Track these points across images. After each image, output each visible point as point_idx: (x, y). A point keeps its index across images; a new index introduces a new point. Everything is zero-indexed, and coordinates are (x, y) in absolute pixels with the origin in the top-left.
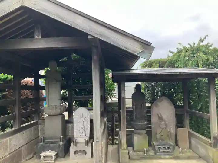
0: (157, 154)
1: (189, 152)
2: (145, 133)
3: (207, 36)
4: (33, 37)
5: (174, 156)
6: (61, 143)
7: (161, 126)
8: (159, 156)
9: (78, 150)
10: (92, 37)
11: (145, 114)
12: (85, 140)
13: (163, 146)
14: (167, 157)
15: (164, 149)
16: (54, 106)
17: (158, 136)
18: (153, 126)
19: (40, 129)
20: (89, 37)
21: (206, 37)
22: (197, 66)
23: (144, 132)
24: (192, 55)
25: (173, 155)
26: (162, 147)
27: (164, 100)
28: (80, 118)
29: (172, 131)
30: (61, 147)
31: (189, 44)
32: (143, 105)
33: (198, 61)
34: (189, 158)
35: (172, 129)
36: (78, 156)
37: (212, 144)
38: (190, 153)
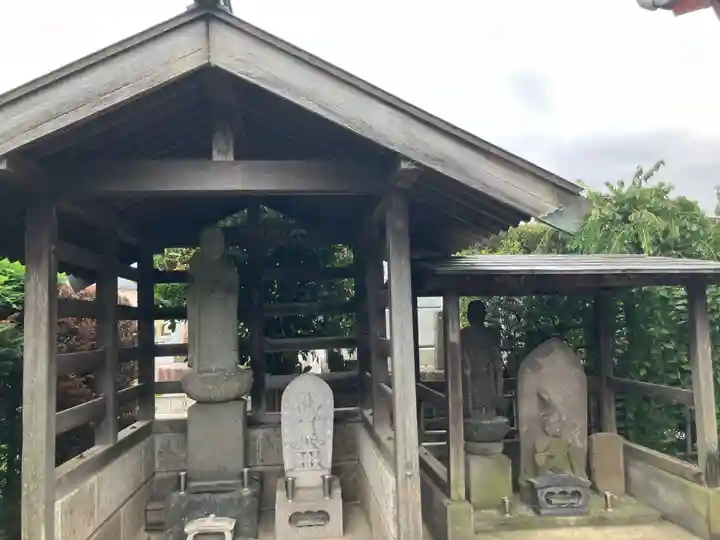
0: (543, 512)
1: (628, 503)
2: (501, 449)
3: (662, 162)
4: (210, 156)
5: (590, 517)
6: (246, 491)
7: (547, 429)
8: (550, 519)
9: (303, 511)
10: (414, 167)
11: (500, 394)
12: (323, 477)
13: (561, 489)
14: (572, 519)
15: (563, 496)
16: (216, 371)
17: (541, 459)
18: (523, 429)
19: (158, 448)
20: (404, 165)
21: (657, 167)
22: (638, 249)
23: (499, 447)
24: (619, 217)
25: (588, 513)
26: (557, 490)
27: (556, 350)
28: (302, 407)
29: (579, 444)
30: (247, 502)
31: (607, 184)
32: (491, 365)
33: (636, 235)
34: (632, 521)
35: (577, 437)
36: (300, 529)
37: (703, 478)
38: (631, 507)
